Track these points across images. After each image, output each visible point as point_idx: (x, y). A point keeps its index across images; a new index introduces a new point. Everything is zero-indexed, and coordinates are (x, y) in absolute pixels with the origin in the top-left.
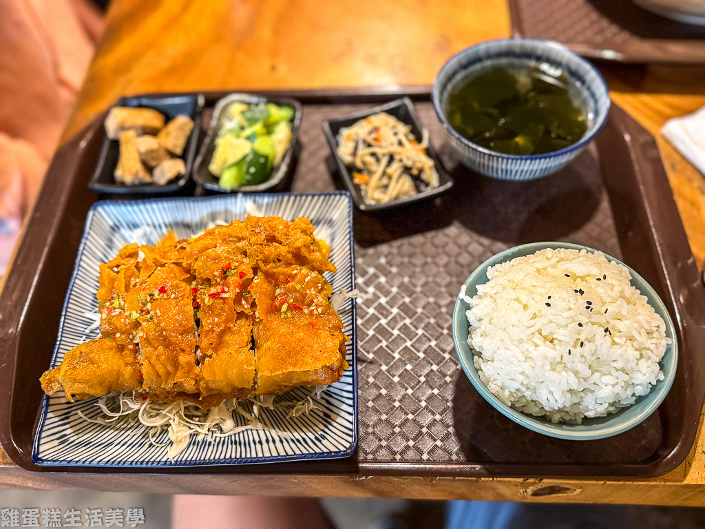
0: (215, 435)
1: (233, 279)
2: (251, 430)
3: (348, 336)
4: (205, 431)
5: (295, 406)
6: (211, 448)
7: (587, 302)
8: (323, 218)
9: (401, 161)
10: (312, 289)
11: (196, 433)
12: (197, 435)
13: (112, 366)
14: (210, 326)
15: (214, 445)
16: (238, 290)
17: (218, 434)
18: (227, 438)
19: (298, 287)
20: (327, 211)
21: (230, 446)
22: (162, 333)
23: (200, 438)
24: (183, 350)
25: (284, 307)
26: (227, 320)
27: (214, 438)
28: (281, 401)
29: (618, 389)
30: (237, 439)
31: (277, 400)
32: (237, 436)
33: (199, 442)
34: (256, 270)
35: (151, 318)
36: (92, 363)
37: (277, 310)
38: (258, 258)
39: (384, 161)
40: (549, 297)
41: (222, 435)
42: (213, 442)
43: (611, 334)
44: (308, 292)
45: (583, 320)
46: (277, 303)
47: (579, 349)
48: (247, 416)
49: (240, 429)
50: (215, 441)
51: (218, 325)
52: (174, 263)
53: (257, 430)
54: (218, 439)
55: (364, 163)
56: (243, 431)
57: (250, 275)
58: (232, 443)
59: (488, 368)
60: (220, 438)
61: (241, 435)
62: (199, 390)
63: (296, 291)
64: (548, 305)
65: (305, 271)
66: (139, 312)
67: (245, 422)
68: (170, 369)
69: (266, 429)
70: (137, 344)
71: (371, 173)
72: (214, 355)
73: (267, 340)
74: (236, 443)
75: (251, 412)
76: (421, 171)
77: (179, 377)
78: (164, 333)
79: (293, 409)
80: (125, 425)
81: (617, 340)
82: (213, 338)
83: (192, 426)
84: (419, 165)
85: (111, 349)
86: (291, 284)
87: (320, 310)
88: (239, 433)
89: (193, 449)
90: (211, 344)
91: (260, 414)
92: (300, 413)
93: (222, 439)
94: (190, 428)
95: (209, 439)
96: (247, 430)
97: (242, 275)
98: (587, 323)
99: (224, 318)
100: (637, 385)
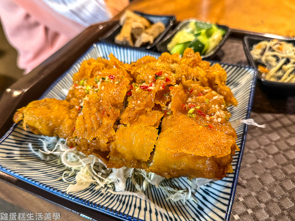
0: (108, 190)
1: (161, 81)
2: (136, 197)
3: (238, 145)
4: (102, 185)
5: (175, 193)
6: (101, 197)
8: (232, 81)
9: (294, 63)
10: (217, 105)
11: (96, 184)
12: (96, 186)
13: (60, 115)
14: (133, 105)
15: (104, 196)
16: (161, 88)
17: (111, 191)
18: (115, 196)
19: (207, 101)
20: (236, 77)
21: (115, 201)
22: (100, 101)
23: (97, 188)
24: (108, 115)
25: (191, 110)
26: (146, 106)
27: (107, 192)
28: (165, 186)
30: (123, 199)
31: (163, 184)
32: (124, 197)
33: (95, 191)
34: (178, 82)
35: (97, 91)
36: (49, 108)
37: (185, 111)
38: (182, 73)
39: (282, 61)
41: (113, 193)
42: (105, 194)
44: (213, 106)
46: (187, 106)
48: (137, 186)
49: (129, 193)
50: (106, 194)
51: (139, 106)
52: (126, 70)
53: (140, 199)
54: (109, 194)
56: (130, 196)
57: (173, 82)
58: (118, 200)
60: (111, 194)
61: (127, 198)
62: (109, 149)
63: (204, 102)
65: (214, 92)
66: (92, 87)
67: (134, 190)
68: (95, 126)
69: (148, 201)
70: (82, 107)
71: (271, 66)
72: (128, 125)
73: (171, 126)
74: (121, 202)
75: (141, 185)
77: (99, 134)
78: (101, 101)
79: (173, 194)
80: (54, 163)
82: (132, 114)
83: (95, 178)
85: (65, 106)
86: (201, 97)
87: (219, 120)
88: (126, 196)
89: (88, 193)
90: (129, 118)
91: (147, 189)
92: (178, 199)
93: (112, 195)
94: (93, 178)
95: (103, 191)
96: (133, 196)
97: (167, 80)
99: (145, 102)
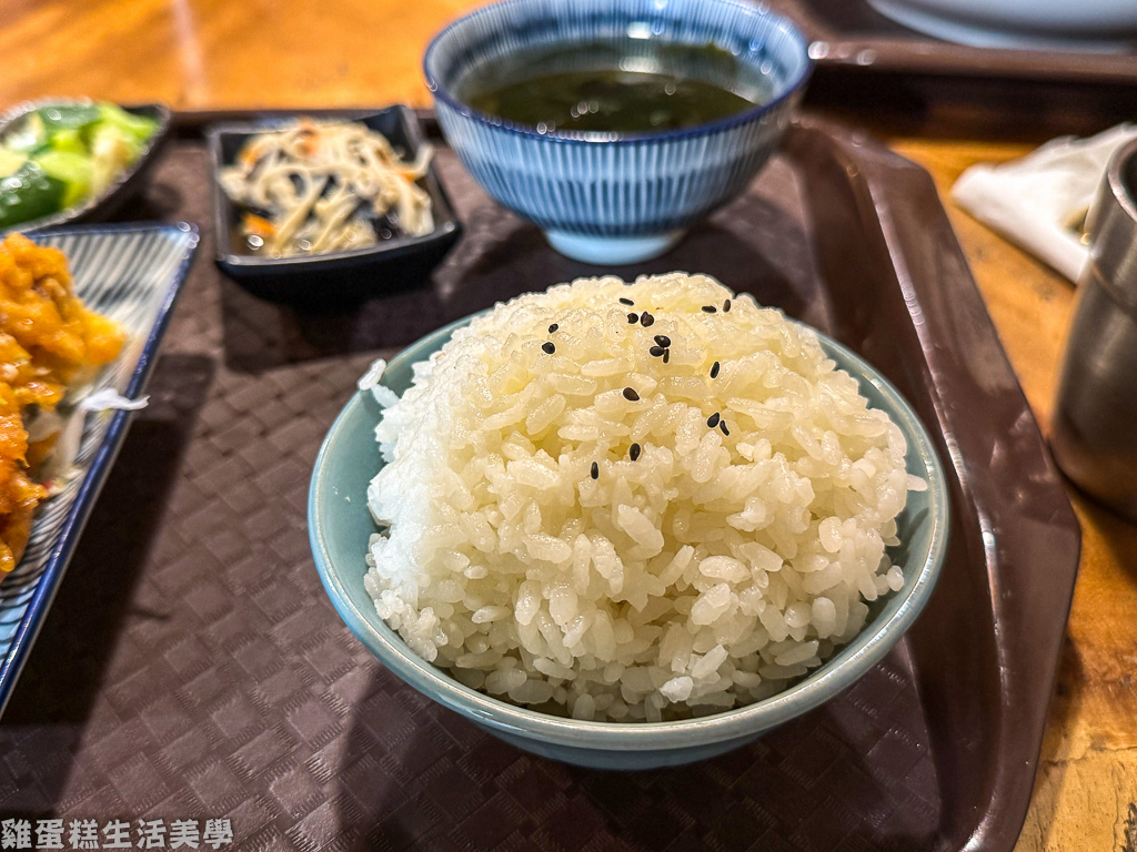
7: (657, 339)
9: (351, 188)
29: (753, 601)
39: (313, 188)
40: (553, 328)
43: (727, 432)
45: (643, 383)
47: (626, 464)
55: (269, 194)
59: (388, 553)
64: (549, 348)
76: (393, 208)
81: (745, 449)
84: (389, 194)
98: (652, 395)
100: (817, 597)
